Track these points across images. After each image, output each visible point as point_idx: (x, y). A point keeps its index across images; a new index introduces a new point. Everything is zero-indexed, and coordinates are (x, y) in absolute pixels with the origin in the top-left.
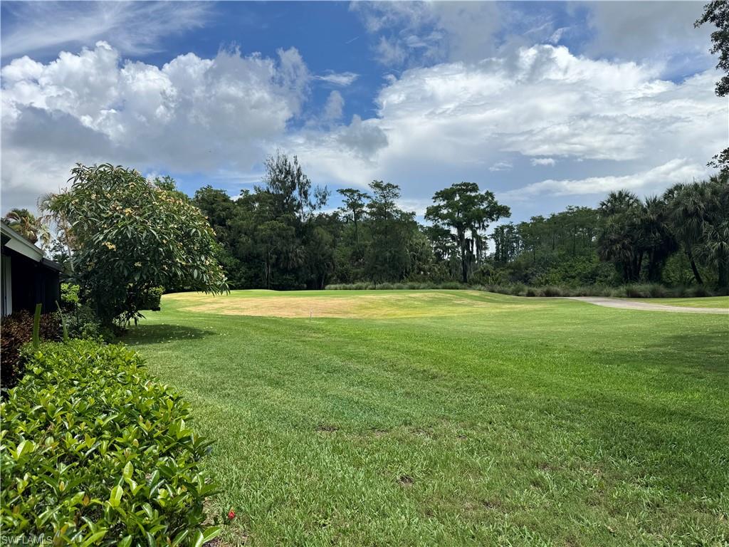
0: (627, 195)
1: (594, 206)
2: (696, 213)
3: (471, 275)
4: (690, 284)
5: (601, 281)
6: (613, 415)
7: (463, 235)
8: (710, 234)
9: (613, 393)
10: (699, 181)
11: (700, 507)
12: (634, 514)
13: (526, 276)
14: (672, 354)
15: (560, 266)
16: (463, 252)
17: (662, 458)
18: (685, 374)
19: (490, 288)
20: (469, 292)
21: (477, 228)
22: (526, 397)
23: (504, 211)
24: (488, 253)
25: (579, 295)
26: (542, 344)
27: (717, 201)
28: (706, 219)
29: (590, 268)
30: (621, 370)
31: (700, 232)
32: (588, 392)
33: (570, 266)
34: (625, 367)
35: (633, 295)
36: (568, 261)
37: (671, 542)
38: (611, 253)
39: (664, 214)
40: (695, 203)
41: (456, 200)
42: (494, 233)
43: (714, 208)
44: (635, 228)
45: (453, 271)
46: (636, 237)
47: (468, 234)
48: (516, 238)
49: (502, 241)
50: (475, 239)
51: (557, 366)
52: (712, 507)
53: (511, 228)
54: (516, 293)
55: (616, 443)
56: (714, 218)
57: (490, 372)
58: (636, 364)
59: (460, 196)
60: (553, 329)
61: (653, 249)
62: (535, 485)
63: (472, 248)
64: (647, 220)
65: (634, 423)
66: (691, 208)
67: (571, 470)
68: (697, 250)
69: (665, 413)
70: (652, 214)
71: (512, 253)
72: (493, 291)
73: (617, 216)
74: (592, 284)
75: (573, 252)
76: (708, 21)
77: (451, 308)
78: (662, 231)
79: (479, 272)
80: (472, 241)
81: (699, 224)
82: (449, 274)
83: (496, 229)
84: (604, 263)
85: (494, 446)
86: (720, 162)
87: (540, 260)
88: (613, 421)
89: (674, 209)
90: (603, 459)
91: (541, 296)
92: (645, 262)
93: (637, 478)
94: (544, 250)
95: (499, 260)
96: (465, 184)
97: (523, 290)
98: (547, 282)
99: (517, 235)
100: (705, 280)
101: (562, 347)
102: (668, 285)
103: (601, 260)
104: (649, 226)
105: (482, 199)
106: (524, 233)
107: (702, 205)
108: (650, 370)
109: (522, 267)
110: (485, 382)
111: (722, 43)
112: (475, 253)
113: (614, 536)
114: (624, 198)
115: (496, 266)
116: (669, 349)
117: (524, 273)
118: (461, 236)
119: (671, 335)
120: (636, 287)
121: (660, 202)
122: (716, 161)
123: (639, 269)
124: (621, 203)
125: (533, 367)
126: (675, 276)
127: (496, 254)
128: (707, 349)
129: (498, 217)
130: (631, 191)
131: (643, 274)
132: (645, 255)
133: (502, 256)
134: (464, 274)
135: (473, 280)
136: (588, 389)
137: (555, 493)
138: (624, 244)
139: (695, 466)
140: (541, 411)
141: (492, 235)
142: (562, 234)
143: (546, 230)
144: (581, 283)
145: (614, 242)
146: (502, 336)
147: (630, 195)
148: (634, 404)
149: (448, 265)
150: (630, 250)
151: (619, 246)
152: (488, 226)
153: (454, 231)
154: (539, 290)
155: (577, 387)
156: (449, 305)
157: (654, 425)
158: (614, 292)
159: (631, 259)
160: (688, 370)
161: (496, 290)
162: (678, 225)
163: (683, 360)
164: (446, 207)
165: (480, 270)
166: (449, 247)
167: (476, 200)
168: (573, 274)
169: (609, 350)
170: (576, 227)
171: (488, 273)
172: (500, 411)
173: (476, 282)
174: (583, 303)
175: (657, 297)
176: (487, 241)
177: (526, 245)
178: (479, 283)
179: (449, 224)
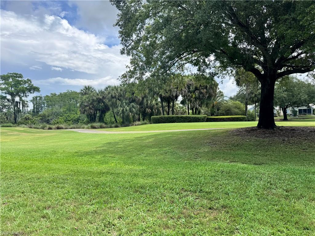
0: (91, 88)
1: (78, 91)
2: (115, 97)
3: (19, 120)
4: (113, 123)
5: (81, 122)
6: (81, 178)
7: (14, 100)
8: (119, 105)
9: (82, 168)
10: (116, 85)
11: (110, 208)
12: (86, 218)
13: (48, 120)
14: (105, 150)
15: (64, 116)
16: (14, 108)
17: (98, 192)
18: (109, 157)
19: (29, 126)
20: (18, 128)
21: (22, 96)
22: (43, 177)
23: (36, 89)
24: (29, 109)
25: (71, 128)
26: (53, 151)
27: (122, 93)
28: (118, 99)
29: (76, 116)
30: (86, 158)
31: (116, 104)
32: (71, 170)
33: (68, 116)
34: (87, 157)
35: (93, 128)
36: (67, 113)
37: (99, 225)
38: (85, 111)
39: (105, 96)
40: (115, 93)
41: (10, 81)
42: (32, 99)
43: (121, 96)
44: (94, 101)
45: (9, 118)
46: (94, 105)
47: (17, 99)
48: (43, 102)
49: (36, 103)
50: (21, 102)
51: (59, 160)
52: (114, 207)
53: (41, 98)
54: (43, 128)
55: (81, 190)
56: (121, 99)
57: (25, 168)
58: (92, 155)
59: (12, 79)
60: (59, 144)
61: (101, 110)
62: (43, 218)
63: (20, 106)
64: (99, 98)
65: (89, 180)
66: (114, 95)
67: (61, 206)
68: (115, 110)
69: (101, 173)
70: (101, 96)
71: (42, 109)
72: (31, 128)
73: (87, 96)
74: (77, 123)
75: (69, 110)
76: (118, 26)
77: (6, 137)
78: (104, 103)
79: (24, 118)
80: (20, 103)
81: (116, 101)
82: (6, 119)
83: (33, 98)
84: (82, 115)
85: (23, 204)
86: (121, 79)
87: (54, 113)
88: (81, 180)
89: (108, 95)
90: (75, 198)
91: (55, 129)
92: (98, 115)
93: (88, 202)
94: (57, 108)
95: (34, 112)
96: (15, 74)
97: (46, 127)
98: (58, 123)
99: (44, 101)
100: (118, 122)
101: (62, 151)
102: (106, 123)
103: (81, 113)
104: (100, 101)
105: (25, 82)
106: (47, 100)
107: (117, 94)
108: (97, 157)
109: (46, 116)
110: (22, 173)
111: (122, 35)
112: (21, 108)
113: (77, 230)
114: (90, 89)
115: (33, 115)
116: (104, 148)
117: (47, 119)
118: (13, 100)
119: (105, 142)
120: (95, 124)
121: (103, 92)
122: (120, 78)
123: (96, 117)
124: (89, 91)
125: (48, 162)
126: (108, 120)
127: (33, 110)
128: (117, 147)
129: (34, 92)
130: (92, 86)
131: (97, 119)
132: (98, 112)
133: (36, 111)
134: (15, 119)
135: (20, 122)
136: (72, 168)
137: (53, 219)
138: (90, 107)
139: (110, 192)
140: (50, 182)
141: (31, 100)
142: (64, 101)
143: (57, 100)
144: (73, 123)
145: (86, 106)
146: (34, 149)
147: (92, 88)
148: (90, 172)
149: (6, 115)
150: (92, 110)
151: (88, 108)
152: (28, 95)
153: (9, 97)
154: (54, 127)
155: (67, 168)
156: (5, 136)
157: (96, 179)
158: (86, 126)
159: (93, 113)
160: (110, 155)
161: (33, 127)
162: (109, 101)
163: (109, 152)
164: (4, 84)
165: (24, 117)
166: (6, 106)
167: (22, 82)
168: (70, 119)
169: (82, 151)
170: (70, 99)
171: (29, 119)
172: (28, 186)
173: (22, 123)
174: (73, 132)
175: (102, 128)
176: (28, 103)
177: (48, 106)
178: (24, 124)
179: (5, 93)
